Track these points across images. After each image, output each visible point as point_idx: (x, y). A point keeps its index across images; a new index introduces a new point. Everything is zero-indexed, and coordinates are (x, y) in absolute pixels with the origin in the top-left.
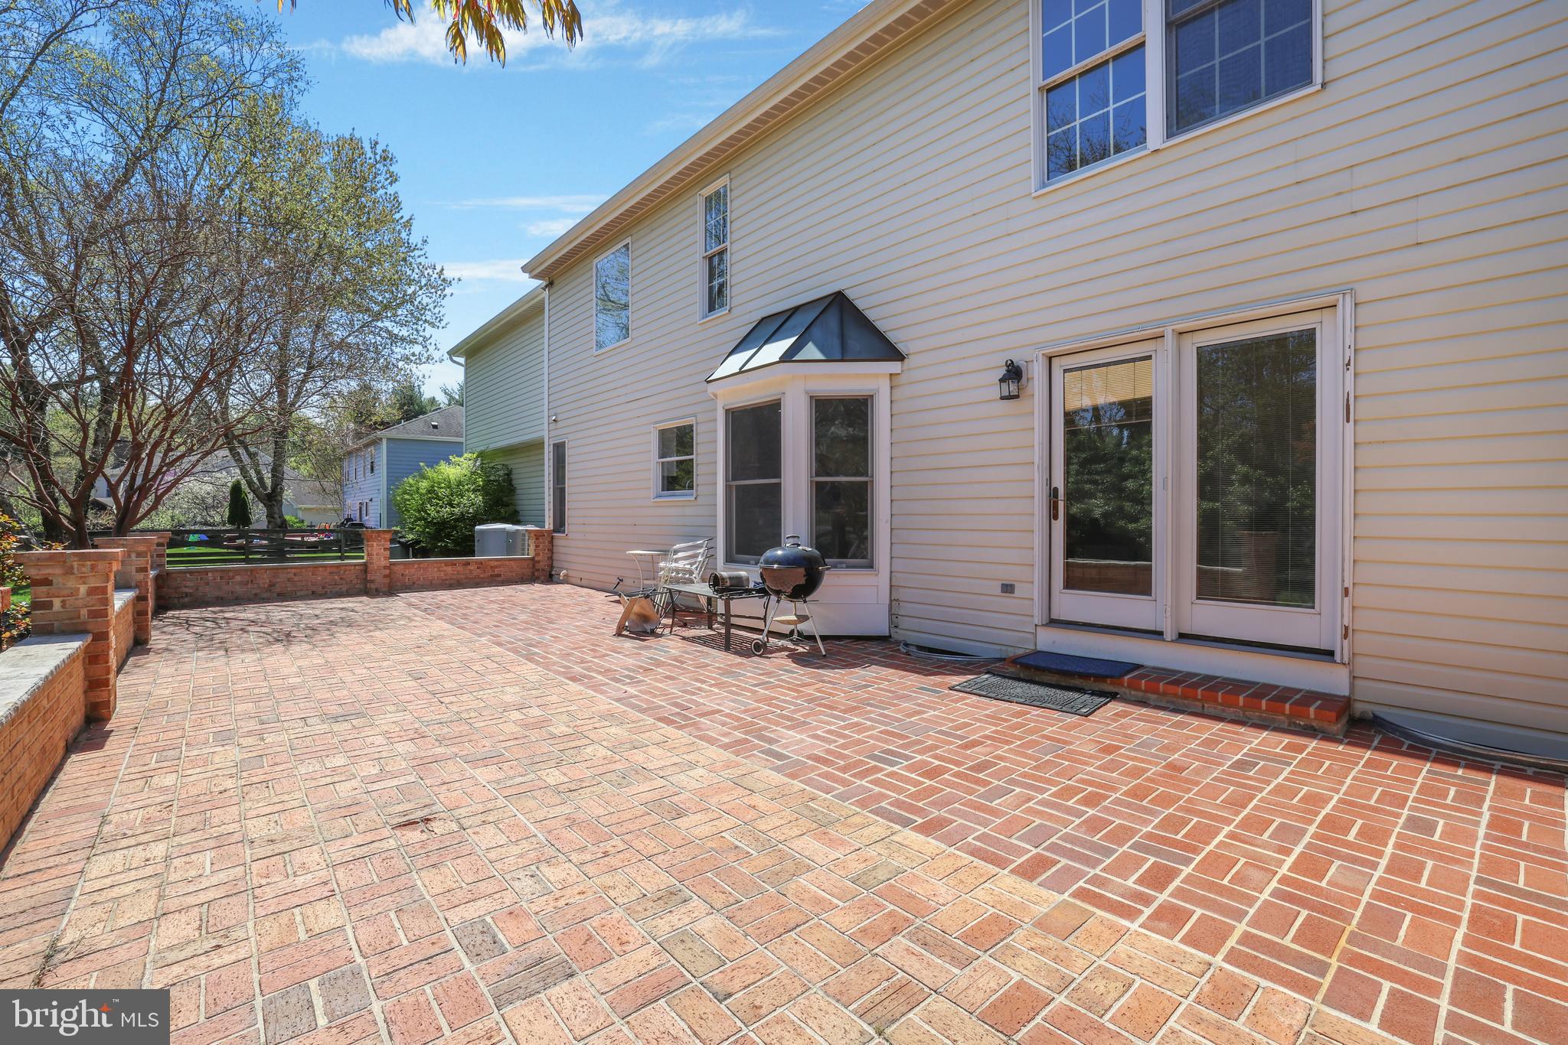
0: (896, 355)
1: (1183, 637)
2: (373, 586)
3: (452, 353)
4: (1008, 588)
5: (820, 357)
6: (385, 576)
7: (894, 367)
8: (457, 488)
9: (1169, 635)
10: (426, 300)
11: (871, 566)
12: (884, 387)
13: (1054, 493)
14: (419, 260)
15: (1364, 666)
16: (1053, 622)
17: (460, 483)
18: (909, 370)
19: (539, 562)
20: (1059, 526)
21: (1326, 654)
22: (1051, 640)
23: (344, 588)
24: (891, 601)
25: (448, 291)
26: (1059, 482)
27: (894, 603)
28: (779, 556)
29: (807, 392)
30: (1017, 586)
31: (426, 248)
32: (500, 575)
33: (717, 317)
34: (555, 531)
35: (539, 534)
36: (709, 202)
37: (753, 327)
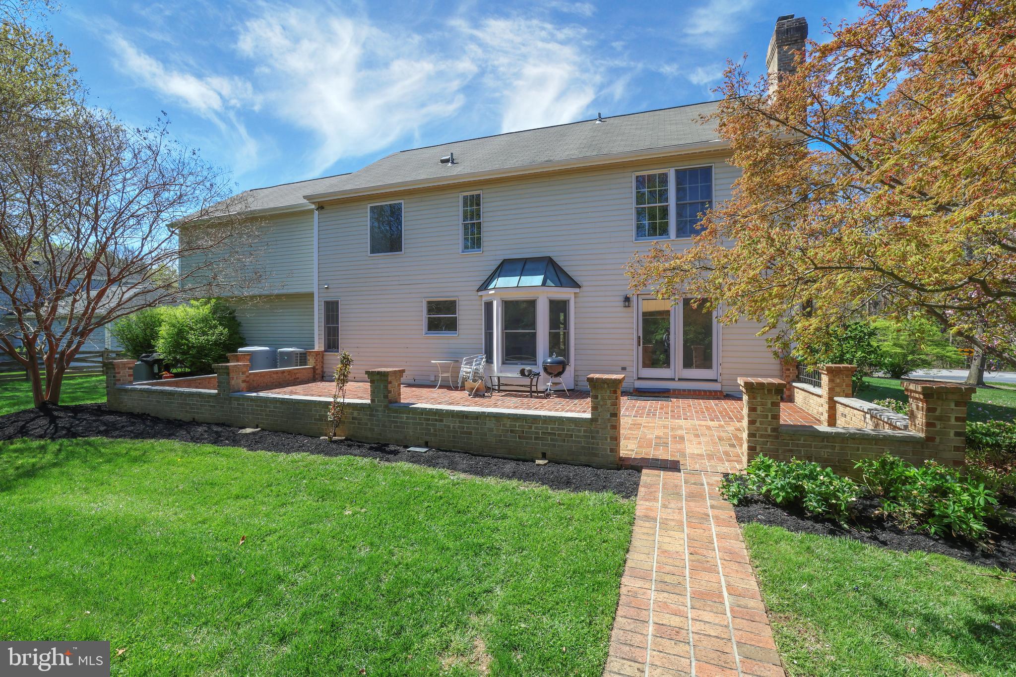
1: (681, 379)
4: (624, 369)
7: (577, 290)
9: (677, 379)
12: (573, 296)
13: (639, 338)
15: (725, 383)
16: (639, 379)
18: (583, 292)
19: (317, 369)
20: (641, 348)
21: (716, 381)
22: (639, 384)
24: (575, 376)
26: (641, 334)
30: (627, 368)
32: (299, 378)
33: (474, 253)
34: (325, 351)
35: (318, 353)
36: (465, 198)
37: (499, 262)
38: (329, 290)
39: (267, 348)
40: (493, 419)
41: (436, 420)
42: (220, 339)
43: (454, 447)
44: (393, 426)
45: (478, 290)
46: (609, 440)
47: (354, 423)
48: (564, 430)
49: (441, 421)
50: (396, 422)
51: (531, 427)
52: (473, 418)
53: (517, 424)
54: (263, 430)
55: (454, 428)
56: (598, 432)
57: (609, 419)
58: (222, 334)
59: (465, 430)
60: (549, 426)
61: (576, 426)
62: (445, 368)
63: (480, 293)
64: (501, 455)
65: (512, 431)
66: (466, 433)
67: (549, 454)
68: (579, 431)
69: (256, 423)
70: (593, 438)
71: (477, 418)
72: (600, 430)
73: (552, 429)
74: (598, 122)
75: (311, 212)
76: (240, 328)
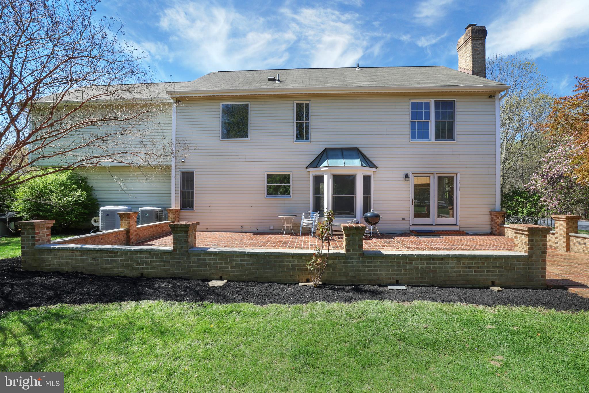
0: (376, 167)
1: (436, 225)
2: (131, 241)
4: (404, 219)
6: (135, 235)
7: (375, 170)
13: (412, 200)
16: (413, 225)
18: (378, 171)
20: (413, 206)
21: (456, 225)
22: (413, 228)
30: (406, 218)
33: (302, 143)
34: (181, 209)
35: (176, 211)
36: (297, 105)
37: (322, 150)
38: (185, 164)
39: (126, 207)
40: (454, 259)
41: (407, 263)
42: (80, 200)
43: (421, 282)
44: (366, 270)
45: (307, 168)
46: (540, 269)
47: (328, 270)
48: (508, 264)
49: (411, 263)
50: (370, 267)
51: (484, 264)
52: (438, 260)
53: (474, 262)
54: (229, 281)
55: (422, 268)
56: (533, 264)
57: (541, 255)
58: (81, 196)
59: (431, 269)
60: (498, 262)
61: (518, 261)
62: (288, 220)
63: (309, 170)
64: (460, 286)
65: (469, 268)
66: (432, 271)
67: (497, 281)
68: (520, 264)
69: (220, 275)
70: (529, 268)
71: (442, 259)
72: (534, 263)
73: (500, 264)
74: (357, 69)
75: (169, 104)
76: (93, 191)
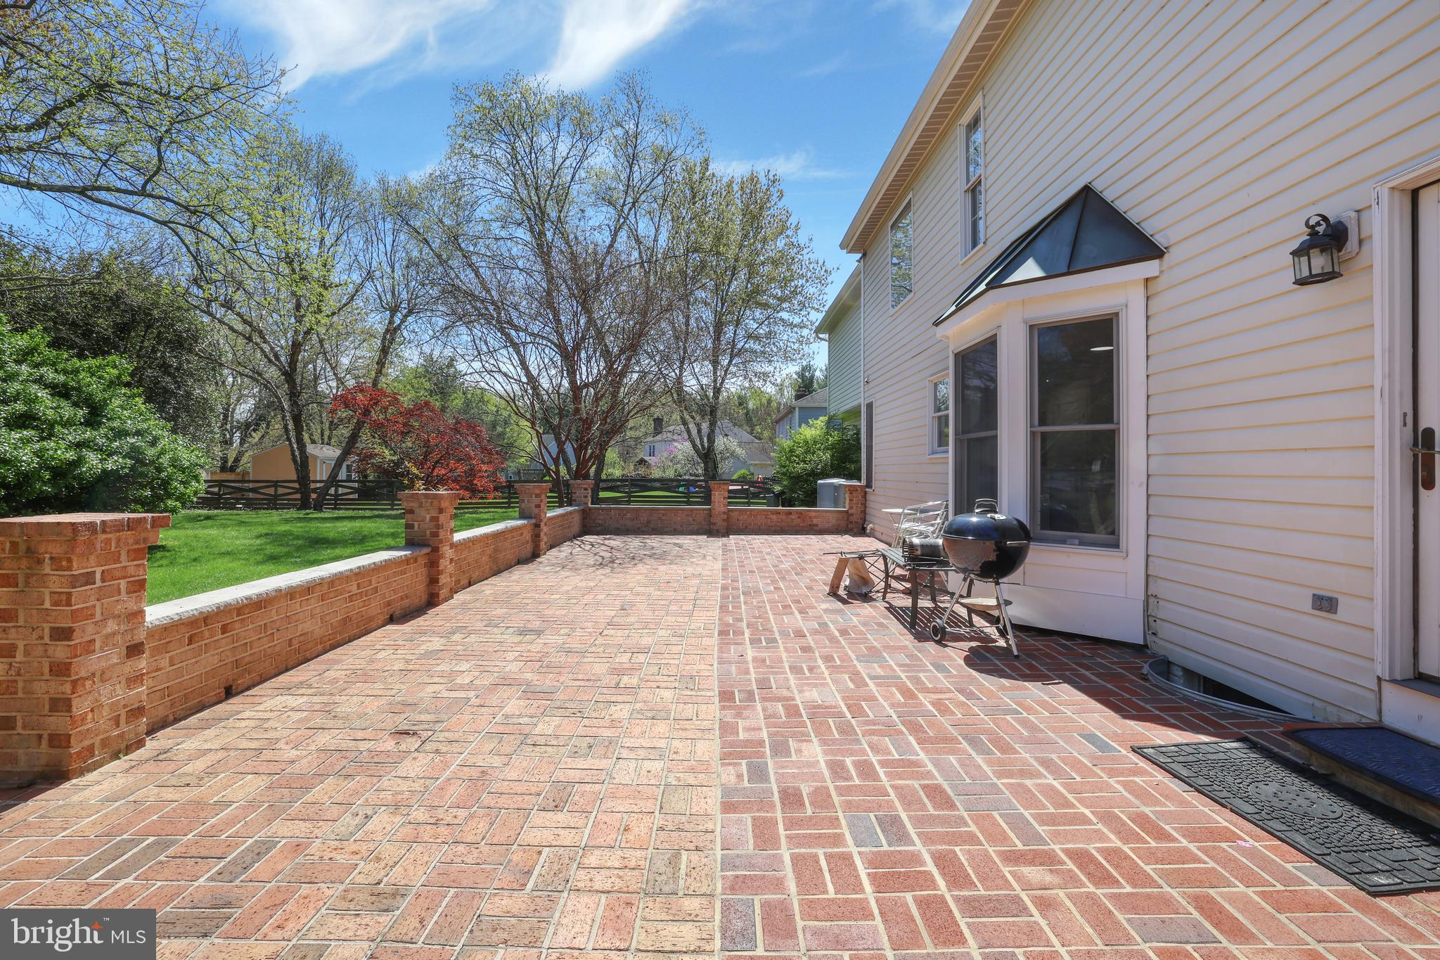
0: (1148, 249)
2: (715, 528)
3: (818, 331)
4: (1325, 604)
5: (1040, 274)
6: (724, 520)
7: (1150, 268)
8: (809, 447)
10: (812, 290)
11: (1116, 545)
12: (1136, 297)
13: (1424, 438)
14: (808, 256)
17: (815, 442)
18: (1171, 267)
19: (852, 515)
20: (1435, 500)
23: (695, 527)
24: (1147, 596)
25: (829, 280)
27: (1151, 600)
28: (973, 524)
29: (1025, 322)
30: (1342, 602)
31: (812, 245)
32: (817, 525)
35: (853, 489)
36: (969, 130)
